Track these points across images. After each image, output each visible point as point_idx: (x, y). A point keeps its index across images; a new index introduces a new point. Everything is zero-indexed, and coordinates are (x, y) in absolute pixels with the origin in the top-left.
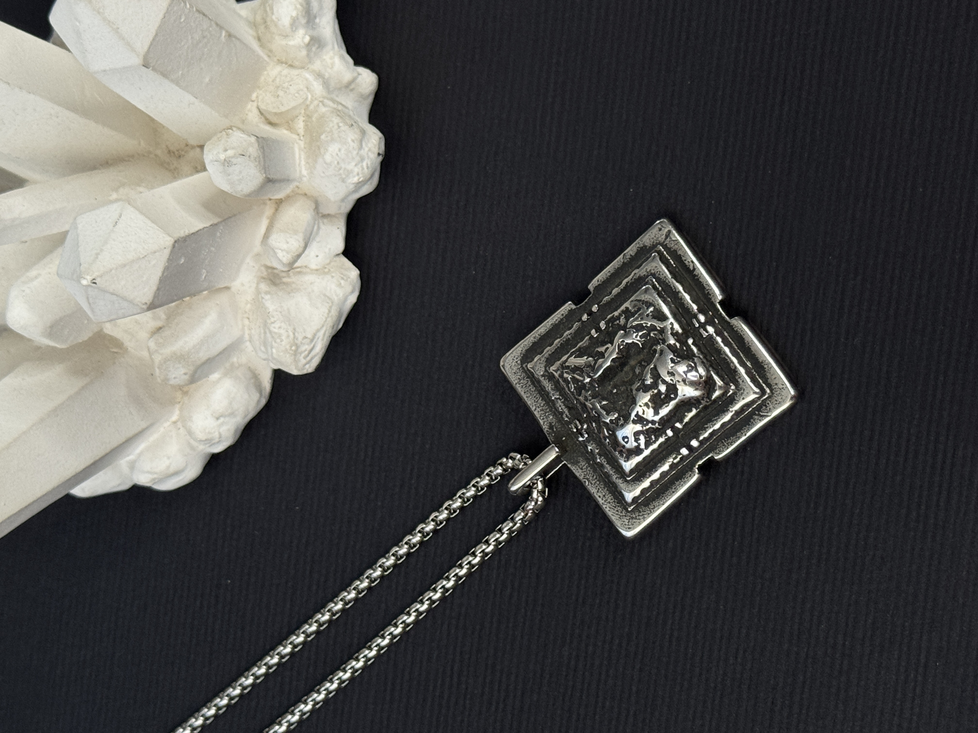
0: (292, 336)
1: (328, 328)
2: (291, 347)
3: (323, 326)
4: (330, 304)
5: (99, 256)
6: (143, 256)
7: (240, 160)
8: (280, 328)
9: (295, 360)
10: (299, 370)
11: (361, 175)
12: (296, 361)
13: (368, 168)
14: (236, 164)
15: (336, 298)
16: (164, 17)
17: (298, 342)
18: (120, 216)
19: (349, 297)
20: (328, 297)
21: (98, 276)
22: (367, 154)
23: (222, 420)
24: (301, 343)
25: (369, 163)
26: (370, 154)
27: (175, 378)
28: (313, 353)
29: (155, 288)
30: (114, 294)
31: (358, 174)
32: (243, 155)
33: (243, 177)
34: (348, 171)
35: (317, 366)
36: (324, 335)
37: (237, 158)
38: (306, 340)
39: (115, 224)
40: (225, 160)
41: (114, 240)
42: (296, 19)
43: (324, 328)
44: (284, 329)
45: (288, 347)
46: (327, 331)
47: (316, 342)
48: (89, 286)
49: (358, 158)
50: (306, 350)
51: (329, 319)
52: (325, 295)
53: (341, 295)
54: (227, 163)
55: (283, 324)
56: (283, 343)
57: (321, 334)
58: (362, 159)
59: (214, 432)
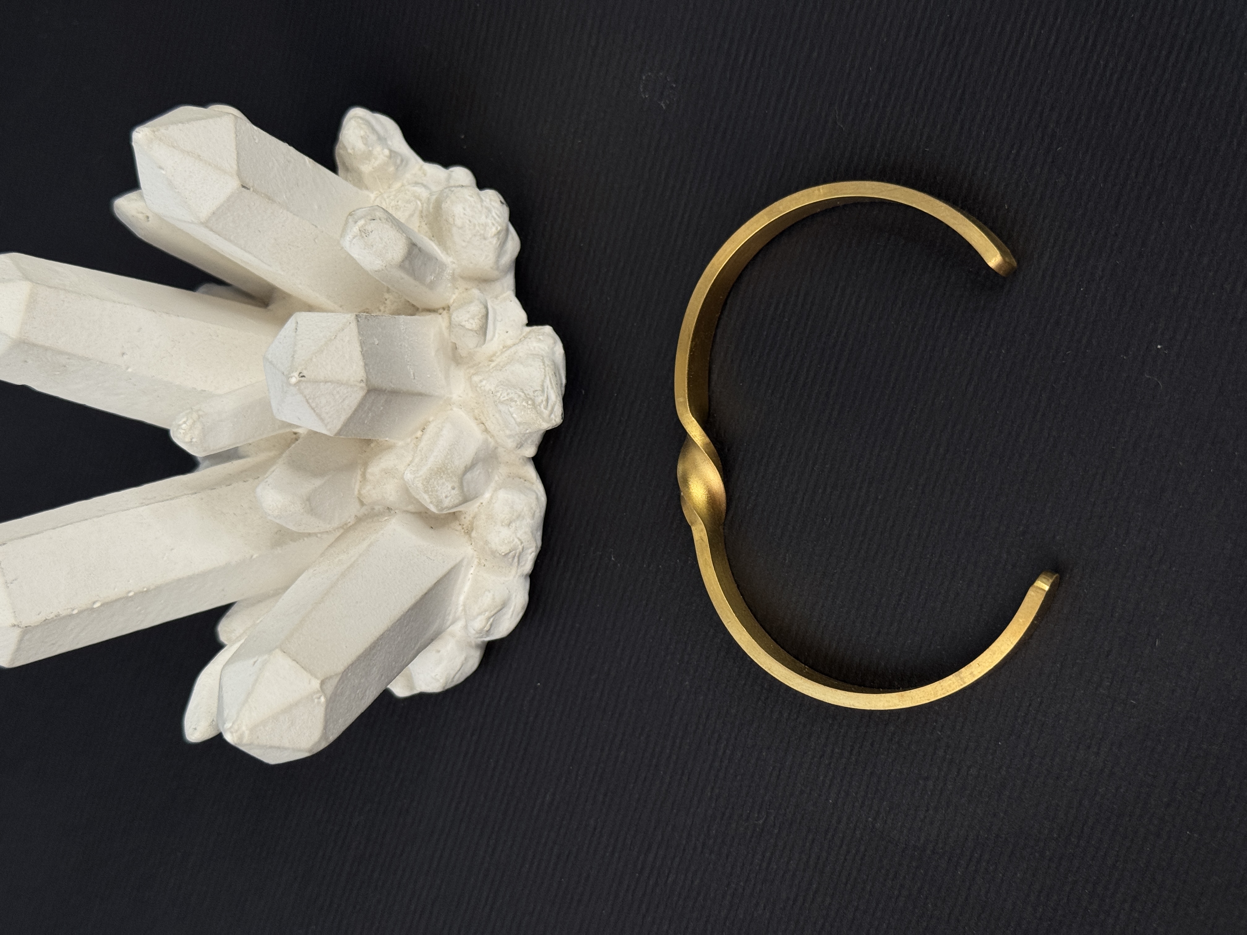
0: (522, 394)
1: (551, 376)
2: (527, 403)
3: (545, 376)
4: (542, 358)
5: (295, 356)
6: (333, 337)
7: (373, 225)
8: (508, 394)
9: (538, 413)
10: (548, 423)
11: (496, 225)
12: (540, 414)
13: (499, 217)
14: (373, 231)
15: (543, 353)
16: (237, 135)
17: (533, 397)
18: (297, 323)
19: (555, 349)
20: (536, 355)
21: (302, 369)
22: (491, 204)
23: (513, 525)
24: (534, 396)
25: (498, 213)
26: (493, 203)
27: (446, 497)
28: (551, 403)
29: (361, 363)
30: (328, 382)
31: (493, 224)
32: (374, 220)
33: (386, 243)
34: (483, 225)
35: (562, 414)
36: (551, 383)
37: (370, 224)
38: (537, 392)
39: (295, 330)
40: (360, 231)
41: (301, 340)
42: (367, 137)
43: (548, 378)
44: (512, 393)
45: (524, 403)
46: (552, 380)
47: (547, 392)
48: (300, 381)
49: (485, 210)
50: (542, 401)
51: (547, 368)
52: (532, 354)
53: (547, 348)
54: (364, 233)
55: (509, 391)
56: (518, 403)
57: (548, 382)
58: (489, 211)
59: (513, 540)
